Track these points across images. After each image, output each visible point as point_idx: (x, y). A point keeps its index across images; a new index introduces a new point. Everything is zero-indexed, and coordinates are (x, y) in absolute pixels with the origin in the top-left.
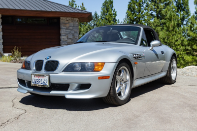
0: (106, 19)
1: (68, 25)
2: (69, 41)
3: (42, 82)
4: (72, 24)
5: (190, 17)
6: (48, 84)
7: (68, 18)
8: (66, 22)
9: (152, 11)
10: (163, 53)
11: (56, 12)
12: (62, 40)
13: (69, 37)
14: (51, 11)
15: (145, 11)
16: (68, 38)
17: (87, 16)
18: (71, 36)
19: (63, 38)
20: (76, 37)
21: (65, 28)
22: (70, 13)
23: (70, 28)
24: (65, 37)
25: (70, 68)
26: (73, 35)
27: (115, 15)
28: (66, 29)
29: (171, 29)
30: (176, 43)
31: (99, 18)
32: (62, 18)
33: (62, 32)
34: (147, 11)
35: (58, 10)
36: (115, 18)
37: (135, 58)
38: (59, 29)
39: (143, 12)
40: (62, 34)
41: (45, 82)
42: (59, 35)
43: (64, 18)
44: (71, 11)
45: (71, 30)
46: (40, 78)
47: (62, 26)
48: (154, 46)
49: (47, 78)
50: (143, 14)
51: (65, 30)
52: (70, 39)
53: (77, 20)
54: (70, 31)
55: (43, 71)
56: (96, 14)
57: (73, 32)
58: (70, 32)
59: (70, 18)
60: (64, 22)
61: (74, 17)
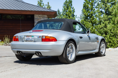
0: (66, 15)
1: (40, 20)
4: (42, 19)
7: (40, 15)
8: (39, 18)
9: (102, 9)
29: (116, 22)
31: (61, 14)
32: (35, 15)
34: (98, 9)
36: (73, 14)
43: (37, 15)
50: (95, 11)
53: (46, 16)
56: (59, 11)
59: (41, 15)
60: (37, 18)
61: (44, 15)
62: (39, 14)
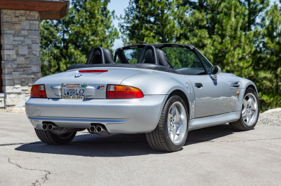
0: (86, 9)
1: (18, 27)
2: (21, 60)
4: (26, 24)
5: (269, 8)
7: (18, 12)
8: (15, 20)
12: (5, 57)
13: (20, 52)
16: (17, 54)
18: (24, 51)
19: (7, 53)
20: (34, 52)
21: (13, 32)
22: (24, 2)
23: (23, 32)
24: (12, 53)
26: (29, 48)
28: (14, 36)
29: (229, 33)
30: (241, 64)
31: (71, 6)
32: (4, 11)
33: (7, 40)
40: (5, 46)
43: (10, 12)
45: (25, 36)
47: (5, 29)
51: (11, 38)
52: (22, 55)
53: (36, 15)
54: (22, 39)
57: (28, 42)
58: (23, 42)
59: (22, 12)
60: (9, 19)
61: (31, 10)
62: (16, 10)
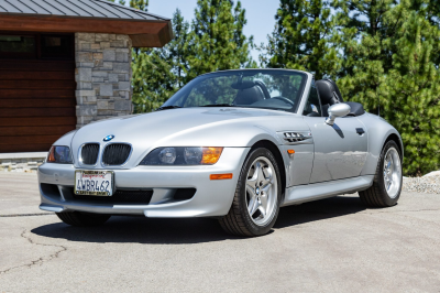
0: (211, 34)
1: (98, 57)
2: (103, 104)
3: (99, 185)
4: (110, 54)
6: (110, 189)
7: (99, 37)
8: (94, 47)
9: (356, 11)
10: (360, 131)
11: (64, 18)
12: (81, 100)
13: (102, 93)
14: (51, 16)
15: (333, 12)
16: (98, 96)
17: (157, 30)
18: (107, 91)
19: (84, 95)
20: (122, 93)
21: (92, 65)
22: (106, 20)
23: (106, 65)
24: (91, 94)
25: (154, 158)
26: (115, 87)
27: (242, 21)
28: (92, 71)
29: (413, 66)
30: (430, 112)
31: (189, 30)
32: (80, 35)
33: (83, 76)
34: (340, 10)
35: (69, 13)
36: (239, 33)
37: (289, 140)
38: (71, 67)
39: (327, 14)
40: (81, 85)
41: (105, 185)
42: (73, 86)
43: (87, 36)
44: (110, 15)
45: (108, 71)
46: (94, 179)
47: (81, 60)
48: (337, 115)
49: (108, 177)
50: (329, 19)
51: (89, 72)
52: (104, 98)
53: (125, 40)
54: (105, 74)
55: (99, 164)
56: (178, 19)
57: (114, 78)
58: (106, 78)
59: (104, 35)
60: (86, 46)
61: (117, 34)
62: (97, 32)
